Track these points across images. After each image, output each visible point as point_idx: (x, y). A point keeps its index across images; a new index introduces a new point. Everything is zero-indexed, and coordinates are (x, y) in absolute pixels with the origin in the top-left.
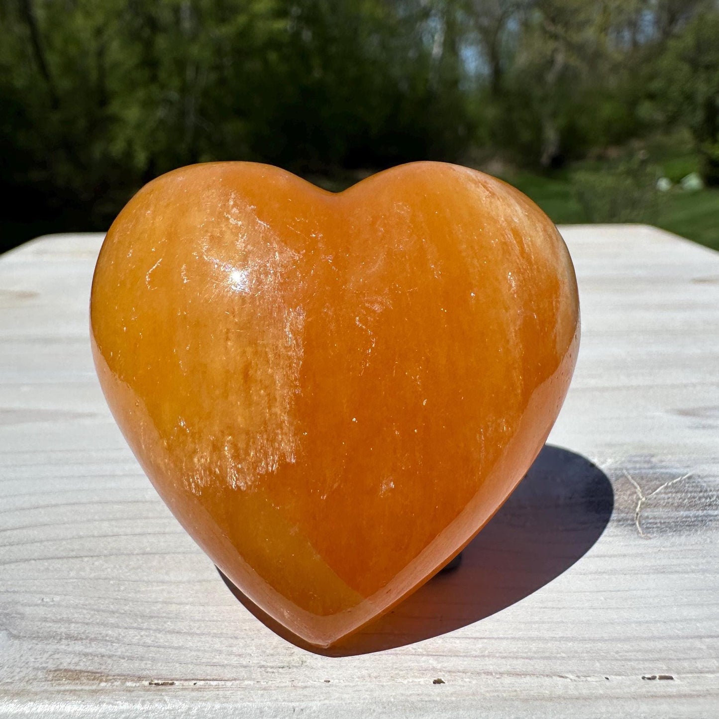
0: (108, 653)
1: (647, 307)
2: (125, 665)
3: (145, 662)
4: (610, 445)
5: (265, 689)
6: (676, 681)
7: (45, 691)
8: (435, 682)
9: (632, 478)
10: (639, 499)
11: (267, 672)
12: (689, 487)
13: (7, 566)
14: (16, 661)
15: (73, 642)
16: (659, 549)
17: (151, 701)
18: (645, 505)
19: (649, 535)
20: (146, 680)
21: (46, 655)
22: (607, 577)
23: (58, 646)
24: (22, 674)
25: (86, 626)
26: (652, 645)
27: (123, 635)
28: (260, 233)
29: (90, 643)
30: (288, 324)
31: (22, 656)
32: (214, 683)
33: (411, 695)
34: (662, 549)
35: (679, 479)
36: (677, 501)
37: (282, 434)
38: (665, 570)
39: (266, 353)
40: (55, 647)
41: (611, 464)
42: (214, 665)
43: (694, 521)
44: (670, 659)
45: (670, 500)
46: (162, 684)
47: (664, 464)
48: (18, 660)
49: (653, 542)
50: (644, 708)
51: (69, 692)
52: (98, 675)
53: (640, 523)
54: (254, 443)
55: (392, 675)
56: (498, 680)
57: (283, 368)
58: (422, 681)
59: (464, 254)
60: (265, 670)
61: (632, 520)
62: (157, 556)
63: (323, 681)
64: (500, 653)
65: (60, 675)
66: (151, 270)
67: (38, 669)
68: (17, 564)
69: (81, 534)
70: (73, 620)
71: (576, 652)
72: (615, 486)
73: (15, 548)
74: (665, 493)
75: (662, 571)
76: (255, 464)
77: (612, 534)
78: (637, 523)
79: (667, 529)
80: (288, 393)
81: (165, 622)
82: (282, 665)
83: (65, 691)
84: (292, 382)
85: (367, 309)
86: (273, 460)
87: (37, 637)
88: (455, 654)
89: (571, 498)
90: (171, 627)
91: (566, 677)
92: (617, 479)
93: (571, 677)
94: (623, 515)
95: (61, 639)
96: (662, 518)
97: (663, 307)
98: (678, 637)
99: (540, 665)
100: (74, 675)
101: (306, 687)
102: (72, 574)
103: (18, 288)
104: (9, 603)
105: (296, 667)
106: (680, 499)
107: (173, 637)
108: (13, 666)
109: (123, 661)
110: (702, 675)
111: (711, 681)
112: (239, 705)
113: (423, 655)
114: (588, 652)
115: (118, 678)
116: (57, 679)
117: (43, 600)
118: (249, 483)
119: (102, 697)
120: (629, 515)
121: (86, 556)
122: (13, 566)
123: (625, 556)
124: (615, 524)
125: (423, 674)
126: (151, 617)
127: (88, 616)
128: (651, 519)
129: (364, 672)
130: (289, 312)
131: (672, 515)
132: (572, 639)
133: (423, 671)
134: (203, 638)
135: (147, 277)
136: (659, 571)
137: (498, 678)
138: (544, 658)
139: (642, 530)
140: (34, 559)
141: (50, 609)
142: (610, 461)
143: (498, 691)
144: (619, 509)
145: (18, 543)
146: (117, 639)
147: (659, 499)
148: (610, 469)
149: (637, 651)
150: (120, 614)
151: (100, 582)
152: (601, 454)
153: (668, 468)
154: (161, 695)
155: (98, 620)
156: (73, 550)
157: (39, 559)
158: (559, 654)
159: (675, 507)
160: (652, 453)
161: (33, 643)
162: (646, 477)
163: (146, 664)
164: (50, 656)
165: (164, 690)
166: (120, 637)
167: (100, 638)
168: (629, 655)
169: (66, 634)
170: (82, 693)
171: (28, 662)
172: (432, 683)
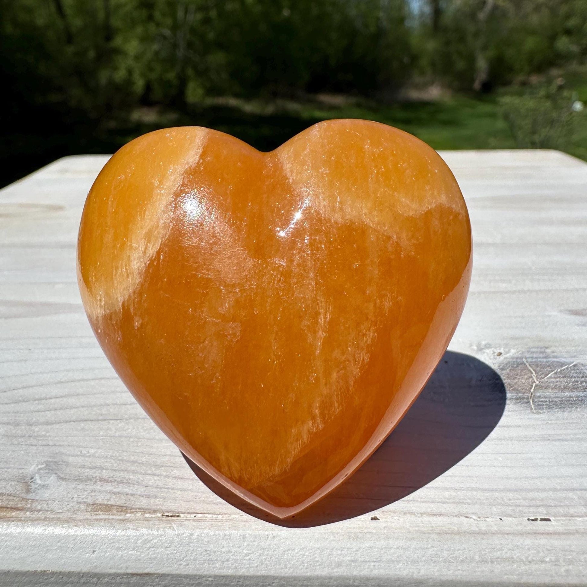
0: (131, 492)
1: (551, 222)
2: (144, 501)
3: (158, 499)
4: (513, 338)
6: (553, 522)
7: (87, 519)
8: (372, 519)
9: (530, 365)
10: (534, 382)
12: (573, 373)
13: (54, 426)
14: (64, 497)
15: (105, 484)
16: (547, 422)
17: (164, 528)
18: (538, 387)
19: (539, 411)
20: (159, 513)
21: (86, 493)
22: (505, 443)
23: (94, 487)
24: (69, 507)
25: (114, 472)
26: (537, 495)
27: (142, 479)
29: (118, 485)
31: (68, 493)
32: (210, 516)
33: (354, 528)
34: (549, 422)
35: (566, 367)
36: (563, 384)
38: (550, 438)
40: (92, 487)
41: (513, 355)
42: (209, 503)
43: (576, 400)
44: (549, 506)
45: (558, 383)
46: (171, 516)
47: (555, 354)
48: (66, 496)
49: (543, 416)
50: (528, 541)
51: (104, 520)
53: (533, 402)
55: (341, 513)
56: (419, 518)
58: (363, 518)
61: (528, 398)
64: (422, 498)
65: (96, 508)
67: (80, 503)
68: (61, 424)
69: (108, 402)
70: (105, 468)
71: (479, 499)
73: (59, 413)
74: (554, 378)
75: (548, 439)
77: (511, 410)
78: (531, 401)
79: (554, 406)
81: (172, 470)
83: (101, 519)
87: (78, 479)
89: (480, 380)
90: (177, 474)
91: (470, 518)
92: (517, 366)
93: (474, 517)
94: (520, 395)
95: (96, 481)
96: (550, 398)
97: (564, 222)
98: (555, 490)
99: (449, 508)
100: (108, 508)
102: (102, 433)
103: (47, 202)
104: (57, 453)
106: (566, 382)
107: (178, 482)
108: (62, 500)
109: (142, 498)
110: (573, 518)
111: (580, 523)
112: (227, 533)
113: (363, 499)
114: (487, 499)
115: (140, 510)
116: (95, 511)
117: (81, 452)
119: (128, 524)
120: (524, 395)
121: (112, 420)
122: (58, 426)
124: (513, 402)
126: (162, 466)
127: (115, 465)
128: (542, 398)
129: (320, 510)
131: (559, 395)
132: (477, 490)
133: (363, 511)
136: (546, 439)
137: (419, 517)
138: (454, 503)
139: (535, 407)
140: (74, 421)
141: (87, 459)
142: (513, 351)
143: (418, 526)
144: (518, 390)
145: (61, 409)
146: (137, 482)
147: (550, 383)
148: (512, 358)
149: (525, 499)
150: (139, 463)
151: (123, 439)
152: (506, 345)
153: (559, 357)
154: (171, 524)
155: (122, 468)
156: (102, 415)
157: (77, 421)
158: (466, 500)
159: (562, 389)
160: (547, 346)
161: (76, 484)
162: (541, 365)
163: (159, 501)
164: (89, 493)
165: (173, 520)
166: (140, 481)
167: (125, 481)
168: (518, 502)
169: (100, 478)
170: (113, 521)
171: (73, 498)
172: (370, 519)
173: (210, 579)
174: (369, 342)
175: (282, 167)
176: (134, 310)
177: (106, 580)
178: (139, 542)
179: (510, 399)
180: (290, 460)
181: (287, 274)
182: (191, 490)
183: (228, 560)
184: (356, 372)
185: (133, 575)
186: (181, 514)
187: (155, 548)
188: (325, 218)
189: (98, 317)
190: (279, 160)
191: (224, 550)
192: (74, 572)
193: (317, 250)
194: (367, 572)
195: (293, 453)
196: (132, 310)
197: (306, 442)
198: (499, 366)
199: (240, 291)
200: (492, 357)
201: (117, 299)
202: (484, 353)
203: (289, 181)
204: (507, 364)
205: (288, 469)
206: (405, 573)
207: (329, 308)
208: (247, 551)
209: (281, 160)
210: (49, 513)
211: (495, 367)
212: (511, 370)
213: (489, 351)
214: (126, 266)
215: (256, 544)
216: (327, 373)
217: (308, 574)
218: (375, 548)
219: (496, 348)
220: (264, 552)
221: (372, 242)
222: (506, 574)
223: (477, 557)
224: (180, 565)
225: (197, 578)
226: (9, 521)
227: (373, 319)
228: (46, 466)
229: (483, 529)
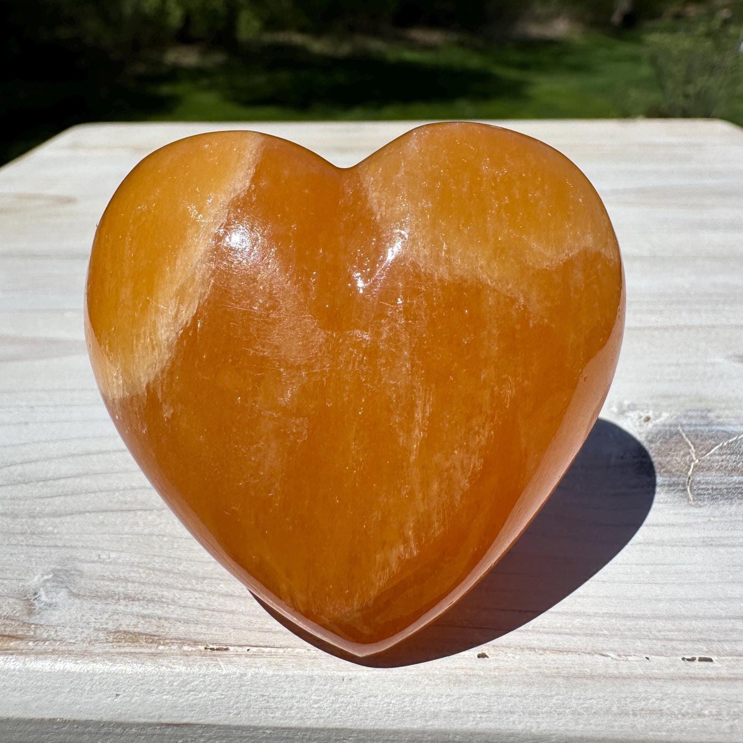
0: (164, 615)
2: (182, 628)
3: (200, 626)
4: (665, 396)
5: (315, 657)
6: (716, 664)
7: (107, 652)
8: (479, 656)
9: (687, 436)
10: (693, 461)
13: (63, 519)
14: (78, 621)
15: (131, 602)
16: (709, 519)
17: (208, 666)
18: (698, 468)
19: (699, 503)
20: (201, 645)
21: (106, 616)
22: (653, 548)
23: (117, 607)
24: (84, 635)
25: (143, 586)
26: (695, 624)
27: (179, 597)
29: (147, 605)
31: (83, 616)
32: (267, 650)
33: (456, 667)
34: (712, 519)
35: (735, 439)
36: (731, 464)
38: (713, 543)
40: (113, 607)
41: (666, 420)
42: (266, 631)
44: (710, 640)
45: (724, 463)
46: (217, 650)
47: (721, 420)
48: (79, 619)
49: (703, 511)
50: (682, 689)
51: (129, 654)
52: (156, 638)
53: (691, 490)
56: (540, 656)
58: (467, 654)
61: (684, 485)
64: (544, 628)
65: (119, 637)
67: (99, 630)
68: (73, 516)
69: (134, 484)
70: (130, 579)
71: (619, 630)
73: (70, 499)
74: (720, 455)
75: (710, 543)
77: (661, 501)
78: (688, 489)
79: (718, 496)
81: (218, 584)
83: (126, 653)
87: (96, 596)
89: (622, 458)
90: (225, 590)
91: (608, 656)
92: (671, 437)
93: (613, 655)
94: (675, 479)
95: (119, 599)
96: (714, 484)
97: (733, 226)
98: (720, 618)
99: (583, 642)
100: (134, 637)
102: (126, 529)
103: (53, 192)
104: (68, 559)
106: (734, 462)
107: (226, 600)
108: (75, 626)
109: (179, 624)
112: (290, 673)
113: (468, 626)
114: (630, 630)
115: (176, 641)
116: (117, 641)
117: (99, 556)
119: (161, 660)
120: (681, 478)
121: (139, 510)
122: (69, 518)
123: (673, 525)
124: (666, 489)
126: (205, 578)
127: (144, 575)
128: (703, 484)
131: (725, 481)
132: (616, 616)
133: (468, 644)
136: (708, 543)
137: (540, 654)
138: (586, 635)
139: (693, 497)
140: (89, 512)
141: (106, 567)
142: (665, 415)
143: (540, 667)
144: (671, 472)
145: (73, 494)
146: (173, 600)
147: (713, 462)
148: (664, 425)
149: (679, 631)
150: (175, 573)
151: (154, 538)
152: (656, 406)
153: (724, 425)
154: (217, 660)
155: (154, 580)
156: (126, 503)
157: (93, 512)
158: (602, 630)
159: (728, 471)
160: (709, 407)
161: (93, 603)
162: (701, 436)
163: (201, 628)
164: (110, 617)
165: (219, 656)
166: (176, 599)
167: (157, 599)
168: (670, 635)
169: (124, 594)
170: (141, 655)
171: (89, 622)
172: (477, 657)
173: (268, 732)
174: (483, 443)
175: (366, 196)
176: (162, 395)
177: (134, 730)
178: (175, 684)
179: (661, 486)
180: (373, 593)
181: (372, 352)
182: (243, 613)
183: (291, 709)
184: (465, 483)
185: (168, 725)
187: (197, 691)
188: (425, 274)
189: (114, 399)
190: (361, 185)
191: (286, 694)
192: (91, 720)
193: (414, 320)
194: (472, 725)
195: (377, 584)
196: (159, 395)
197: (395, 571)
198: (647, 437)
199: (307, 375)
200: (637, 424)
201: (139, 378)
202: (627, 417)
203: (375, 219)
204: (657, 434)
205: (371, 603)
206: (520, 727)
207: (429, 399)
208: (316, 697)
209: (364, 186)
210: (58, 643)
211: (641, 438)
212: (661, 442)
213: (633, 415)
214: (150, 335)
215: (327, 687)
216: (425, 484)
217: (395, 727)
218: (483, 694)
219: (642, 410)
220: (338, 699)
221: (490, 307)
222: (652, 730)
223: (614, 709)
224: (229, 713)
225: (252, 730)
226: (6, 654)
227: (489, 412)
228: (53, 576)
229: (624, 671)
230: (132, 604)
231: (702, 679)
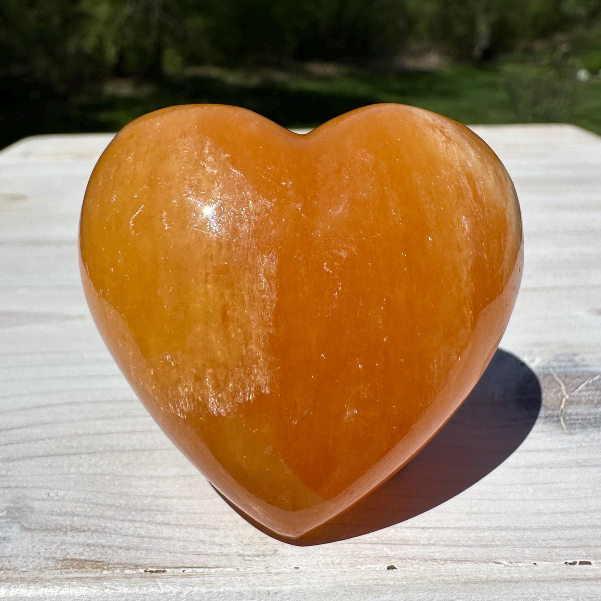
0: (108, 543)
2: (123, 554)
4: (538, 344)
5: (243, 575)
6: (594, 566)
7: (56, 578)
8: (389, 568)
9: (558, 376)
10: (563, 396)
11: (245, 560)
13: (16, 464)
14: (29, 552)
16: (581, 444)
17: (147, 586)
18: (569, 403)
19: (572, 431)
20: (142, 568)
21: (55, 546)
22: (535, 470)
23: (64, 538)
24: (35, 564)
25: (88, 519)
26: (574, 533)
27: (120, 526)
28: (235, 181)
29: (92, 535)
30: (262, 269)
31: (34, 547)
32: (200, 570)
33: (369, 580)
34: (583, 444)
35: (598, 377)
36: (596, 398)
37: (258, 368)
38: (585, 464)
39: (242, 296)
40: (61, 538)
41: (539, 363)
42: (199, 554)
44: (589, 546)
45: (591, 397)
46: (156, 572)
47: (586, 362)
48: (31, 550)
49: (576, 437)
50: (567, 589)
51: (76, 579)
52: (101, 564)
53: (564, 420)
54: (232, 375)
55: (351, 562)
56: (442, 566)
57: (257, 309)
58: (378, 567)
59: (422, 200)
60: (243, 558)
61: (558, 416)
62: (146, 453)
63: (293, 568)
64: (444, 541)
65: (67, 564)
66: (135, 215)
67: (48, 559)
68: (24, 461)
69: (79, 432)
70: (76, 514)
71: (509, 540)
72: (543, 384)
73: (21, 446)
74: (587, 391)
75: (583, 464)
76: (234, 395)
77: (539, 430)
78: (562, 420)
79: (588, 425)
80: (263, 332)
81: (156, 515)
82: (257, 553)
83: (73, 578)
84: (266, 322)
85: (333, 255)
86: (250, 391)
87: (46, 529)
88: (405, 542)
89: (504, 396)
90: (161, 519)
91: (501, 563)
92: (544, 377)
93: (505, 563)
95: (66, 532)
96: (583, 415)
98: (595, 527)
99: (479, 552)
100: (80, 564)
101: (279, 573)
102: (72, 470)
104: (20, 497)
105: (270, 555)
106: (599, 396)
107: (163, 528)
108: (27, 557)
109: (121, 551)
112: (222, 590)
113: (378, 544)
114: (519, 540)
115: (118, 566)
116: (65, 568)
117: (48, 494)
118: (229, 410)
119: (105, 583)
120: (554, 411)
121: (84, 453)
122: (21, 463)
123: (551, 450)
124: (543, 420)
125: (378, 561)
126: (143, 510)
127: (88, 510)
128: (574, 415)
129: (329, 560)
130: (263, 259)
131: (592, 412)
132: (506, 529)
133: (378, 559)
134: (189, 529)
135: (131, 222)
136: (580, 465)
137: (443, 564)
138: (481, 546)
139: (566, 426)
140: (39, 457)
141: (55, 503)
142: (538, 359)
143: (442, 576)
144: (546, 406)
145: (24, 442)
146: (115, 530)
147: (581, 396)
148: (538, 367)
149: (561, 539)
150: (117, 507)
151: (98, 477)
153: (590, 366)
154: (155, 581)
155: (98, 513)
156: (72, 447)
157: (43, 456)
158: (495, 542)
159: (595, 403)
160: (575, 352)
161: (43, 535)
162: (570, 376)
163: (141, 554)
164: (58, 546)
165: (157, 577)
166: (118, 529)
167: (101, 530)
168: (554, 543)
169: (71, 527)
170: (87, 580)
171: (40, 552)
172: (386, 569)
186: (167, 570)
210: (11, 572)
228: (7, 514)
229: (516, 576)
230: (78, 535)
231: (583, 580)
